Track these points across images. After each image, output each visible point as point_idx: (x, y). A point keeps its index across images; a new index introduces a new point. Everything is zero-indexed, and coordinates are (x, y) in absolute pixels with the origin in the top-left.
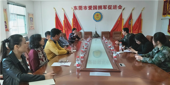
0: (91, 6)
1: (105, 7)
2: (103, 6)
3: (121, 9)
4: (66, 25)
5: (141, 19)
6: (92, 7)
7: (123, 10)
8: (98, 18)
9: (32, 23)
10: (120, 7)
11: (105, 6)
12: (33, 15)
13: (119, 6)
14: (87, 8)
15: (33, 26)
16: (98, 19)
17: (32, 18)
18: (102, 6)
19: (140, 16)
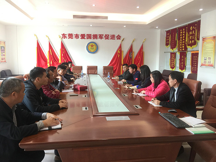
0: (85, 34)
1: (101, 37)
2: (99, 35)
3: (120, 39)
4: (52, 57)
5: (143, 52)
6: (85, 36)
7: (122, 41)
8: (93, 49)
9: (4, 53)
10: (119, 37)
11: (101, 35)
12: (5, 42)
13: (117, 36)
14: (80, 36)
15: (5, 59)
16: (92, 51)
17: (4, 47)
18: (97, 35)
19: (142, 48)
